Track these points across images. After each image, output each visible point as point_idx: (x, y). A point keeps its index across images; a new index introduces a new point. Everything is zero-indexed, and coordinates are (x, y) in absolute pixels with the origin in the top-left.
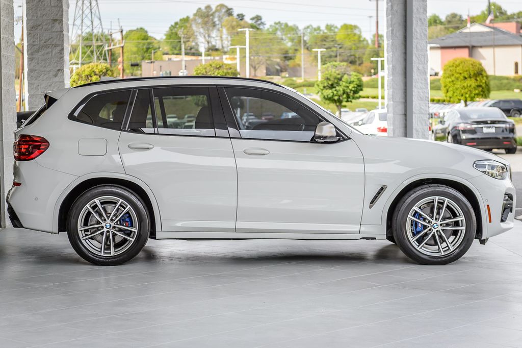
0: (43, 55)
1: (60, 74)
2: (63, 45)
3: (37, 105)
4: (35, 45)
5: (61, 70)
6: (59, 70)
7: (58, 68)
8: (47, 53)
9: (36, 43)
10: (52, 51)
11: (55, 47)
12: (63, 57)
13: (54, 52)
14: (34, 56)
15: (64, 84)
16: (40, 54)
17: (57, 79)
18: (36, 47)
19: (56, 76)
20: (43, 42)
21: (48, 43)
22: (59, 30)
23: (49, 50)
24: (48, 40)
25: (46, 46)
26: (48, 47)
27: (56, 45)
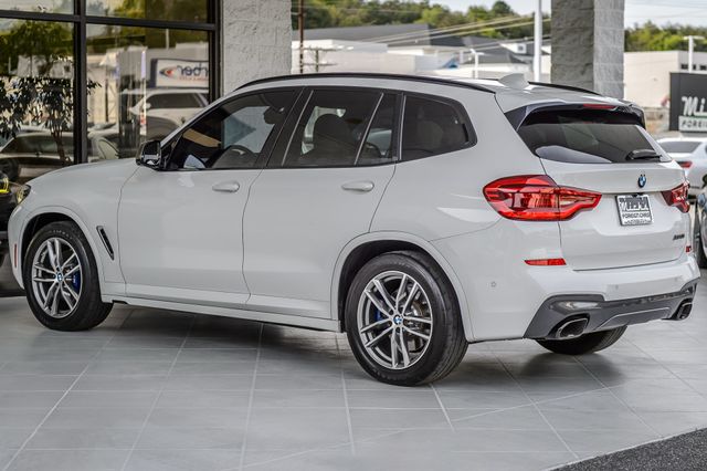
0: (569, 43)
1: (588, 70)
2: (593, 28)
4: (560, 29)
5: (590, 65)
6: (587, 65)
7: (587, 62)
8: (574, 40)
12: (592, 46)
13: (582, 39)
14: (558, 45)
16: (566, 41)
19: (583, 73)
21: (576, 25)
22: (589, 6)
23: (576, 36)
24: (576, 21)
25: (572, 30)
26: (575, 32)
27: (584, 29)
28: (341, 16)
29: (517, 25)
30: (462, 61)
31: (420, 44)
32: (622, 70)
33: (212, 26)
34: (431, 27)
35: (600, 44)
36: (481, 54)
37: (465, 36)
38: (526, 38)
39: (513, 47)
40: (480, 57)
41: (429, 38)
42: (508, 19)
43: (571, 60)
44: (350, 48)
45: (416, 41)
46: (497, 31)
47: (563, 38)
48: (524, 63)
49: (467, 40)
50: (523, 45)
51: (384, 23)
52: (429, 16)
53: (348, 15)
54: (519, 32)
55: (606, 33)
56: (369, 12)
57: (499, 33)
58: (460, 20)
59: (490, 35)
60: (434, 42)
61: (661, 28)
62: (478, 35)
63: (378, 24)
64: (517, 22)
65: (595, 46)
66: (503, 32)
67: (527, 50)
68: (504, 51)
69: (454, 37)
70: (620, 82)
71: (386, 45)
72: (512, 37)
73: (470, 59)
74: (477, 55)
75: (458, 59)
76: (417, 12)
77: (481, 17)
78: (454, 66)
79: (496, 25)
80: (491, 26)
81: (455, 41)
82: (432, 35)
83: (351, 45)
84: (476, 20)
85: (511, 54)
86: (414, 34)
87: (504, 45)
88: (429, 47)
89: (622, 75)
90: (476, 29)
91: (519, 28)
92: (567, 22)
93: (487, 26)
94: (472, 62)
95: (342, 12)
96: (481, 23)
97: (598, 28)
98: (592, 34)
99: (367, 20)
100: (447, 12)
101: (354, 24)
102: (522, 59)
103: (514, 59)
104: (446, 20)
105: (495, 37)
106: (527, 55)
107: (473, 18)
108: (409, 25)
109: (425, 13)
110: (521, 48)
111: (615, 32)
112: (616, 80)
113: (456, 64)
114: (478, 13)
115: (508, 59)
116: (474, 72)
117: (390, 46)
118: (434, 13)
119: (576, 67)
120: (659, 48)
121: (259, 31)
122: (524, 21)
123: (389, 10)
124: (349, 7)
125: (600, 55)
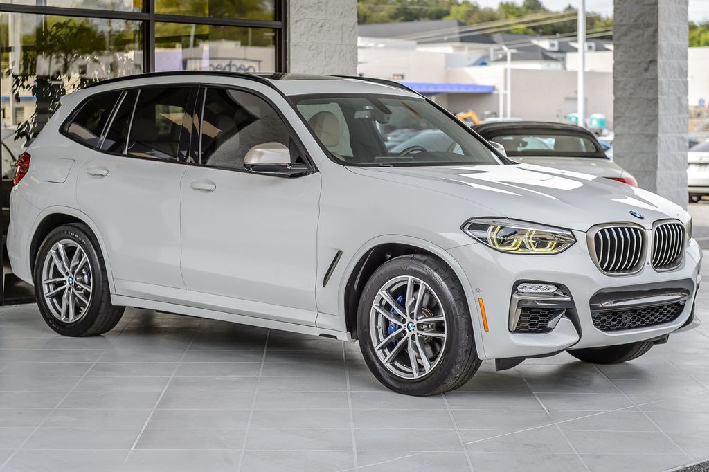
0: (632, 40)
1: (652, 67)
2: (657, 24)
3: (623, 113)
4: (621, 26)
5: (654, 62)
6: (651, 62)
7: (650, 59)
8: (638, 37)
9: (623, 23)
10: (643, 33)
11: (648, 27)
13: (646, 35)
14: (621, 42)
15: (657, 82)
16: (628, 38)
17: (648, 75)
18: (624, 28)
19: (647, 70)
20: (633, 20)
21: (639, 21)
23: (640, 32)
24: (639, 17)
25: (636, 27)
26: (639, 28)
27: (648, 25)
28: (368, 13)
29: (549, 22)
30: (492, 58)
31: (449, 41)
32: (687, 67)
33: (278, 24)
34: (460, 24)
35: (664, 41)
36: (514, 51)
37: (495, 33)
38: (558, 35)
39: (545, 44)
40: (513, 54)
41: (458, 36)
42: (539, 16)
43: (634, 57)
44: (381, 45)
45: (445, 38)
46: (528, 28)
47: (625, 35)
48: (556, 60)
49: (497, 37)
50: (556, 42)
51: (412, 20)
52: (458, 12)
53: (375, 11)
54: (551, 28)
55: (671, 29)
56: (398, 9)
57: (531, 31)
58: (490, 17)
59: (521, 32)
60: (463, 40)
61: (697, 24)
62: (508, 32)
63: (406, 20)
64: (549, 18)
65: (659, 42)
66: (535, 29)
67: (559, 46)
68: (536, 48)
69: (484, 34)
70: (684, 79)
71: (415, 42)
72: (543, 34)
73: (500, 56)
74: (508, 52)
75: (488, 57)
76: (445, 8)
77: (513, 13)
78: (484, 64)
79: (528, 22)
80: (523, 23)
81: (486, 38)
82: (461, 33)
83: (381, 43)
84: (507, 17)
85: (543, 51)
86: (444, 31)
87: (535, 42)
88: (458, 44)
89: (686, 72)
90: (507, 26)
91: (551, 25)
92: (630, 18)
93: (519, 23)
94: (504, 59)
95: (369, 8)
96: (512, 20)
97: (662, 25)
98: (656, 31)
99: (394, 17)
100: (476, 8)
101: (382, 21)
102: (554, 56)
103: (546, 57)
104: (475, 16)
105: (525, 33)
106: (559, 51)
107: (504, 15)
108: (438, 23)
109: (454, 9)
110: (553, 45)
111: (678, 28)
112: (680, 76)
113: (486, 61)
114: (509, 9)
115: (540, 55)
116: (506, 70)
117: (419, 43)
118: (464, 9)
119: (640, 63)
120: (696, 44)
121: (325, 28)
122: (557, 18)
123: (417, 7)
124: (376, 4)
125: (664, 52)
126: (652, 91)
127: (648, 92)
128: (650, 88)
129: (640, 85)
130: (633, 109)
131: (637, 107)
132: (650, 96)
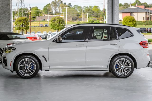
5: (10, 20)
10: (7, 14)
12: (10, 16)
16: (3, 15)
20: (4, 11)
22: (9, 8)
24: (6, 11)
25: (5, 13)
27: (8, 12)
43: (5, 19)
98: (10, 13)
126: (9, 26)
127: (8, 26)
128: (9, 25)
129: (6, 24)
130: (5, 29)
131: (6, 29)
132: (9, 27)
